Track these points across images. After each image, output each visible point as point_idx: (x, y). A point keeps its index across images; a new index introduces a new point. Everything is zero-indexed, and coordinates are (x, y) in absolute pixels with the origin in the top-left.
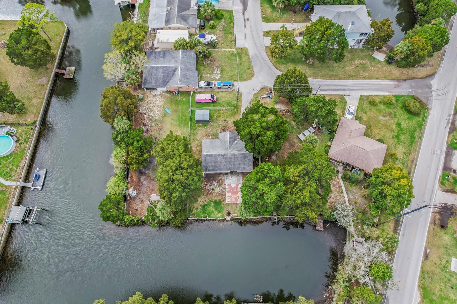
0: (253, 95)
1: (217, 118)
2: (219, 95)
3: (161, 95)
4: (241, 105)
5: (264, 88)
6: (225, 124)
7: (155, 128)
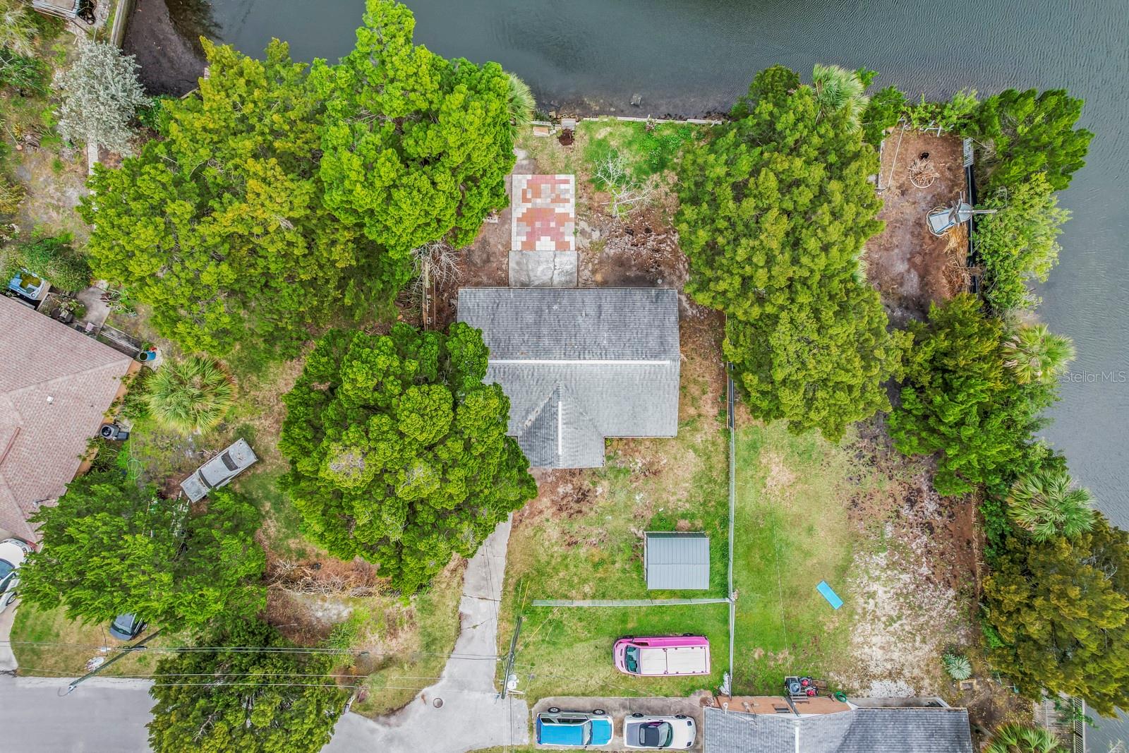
0: (444, 673)
1: (611, 555)
2: (602, 673)
3: (866, 677)
4: (501, 619)
5: (392, 712)
6: (576, 527)
7: (879, 509)
